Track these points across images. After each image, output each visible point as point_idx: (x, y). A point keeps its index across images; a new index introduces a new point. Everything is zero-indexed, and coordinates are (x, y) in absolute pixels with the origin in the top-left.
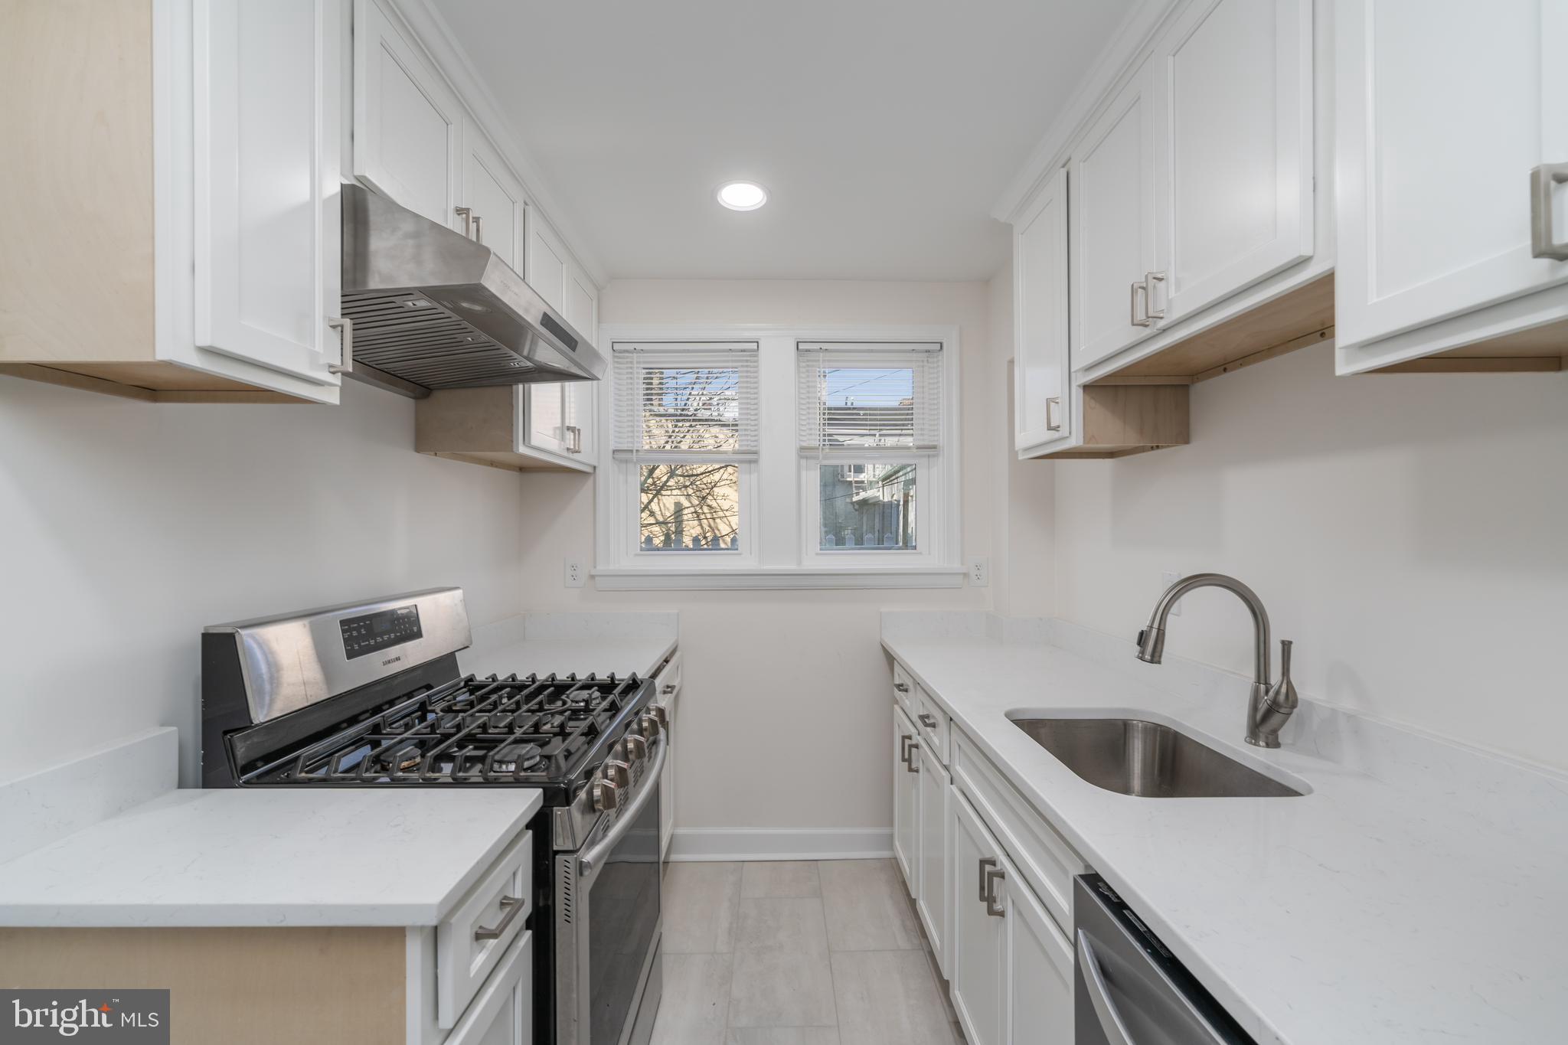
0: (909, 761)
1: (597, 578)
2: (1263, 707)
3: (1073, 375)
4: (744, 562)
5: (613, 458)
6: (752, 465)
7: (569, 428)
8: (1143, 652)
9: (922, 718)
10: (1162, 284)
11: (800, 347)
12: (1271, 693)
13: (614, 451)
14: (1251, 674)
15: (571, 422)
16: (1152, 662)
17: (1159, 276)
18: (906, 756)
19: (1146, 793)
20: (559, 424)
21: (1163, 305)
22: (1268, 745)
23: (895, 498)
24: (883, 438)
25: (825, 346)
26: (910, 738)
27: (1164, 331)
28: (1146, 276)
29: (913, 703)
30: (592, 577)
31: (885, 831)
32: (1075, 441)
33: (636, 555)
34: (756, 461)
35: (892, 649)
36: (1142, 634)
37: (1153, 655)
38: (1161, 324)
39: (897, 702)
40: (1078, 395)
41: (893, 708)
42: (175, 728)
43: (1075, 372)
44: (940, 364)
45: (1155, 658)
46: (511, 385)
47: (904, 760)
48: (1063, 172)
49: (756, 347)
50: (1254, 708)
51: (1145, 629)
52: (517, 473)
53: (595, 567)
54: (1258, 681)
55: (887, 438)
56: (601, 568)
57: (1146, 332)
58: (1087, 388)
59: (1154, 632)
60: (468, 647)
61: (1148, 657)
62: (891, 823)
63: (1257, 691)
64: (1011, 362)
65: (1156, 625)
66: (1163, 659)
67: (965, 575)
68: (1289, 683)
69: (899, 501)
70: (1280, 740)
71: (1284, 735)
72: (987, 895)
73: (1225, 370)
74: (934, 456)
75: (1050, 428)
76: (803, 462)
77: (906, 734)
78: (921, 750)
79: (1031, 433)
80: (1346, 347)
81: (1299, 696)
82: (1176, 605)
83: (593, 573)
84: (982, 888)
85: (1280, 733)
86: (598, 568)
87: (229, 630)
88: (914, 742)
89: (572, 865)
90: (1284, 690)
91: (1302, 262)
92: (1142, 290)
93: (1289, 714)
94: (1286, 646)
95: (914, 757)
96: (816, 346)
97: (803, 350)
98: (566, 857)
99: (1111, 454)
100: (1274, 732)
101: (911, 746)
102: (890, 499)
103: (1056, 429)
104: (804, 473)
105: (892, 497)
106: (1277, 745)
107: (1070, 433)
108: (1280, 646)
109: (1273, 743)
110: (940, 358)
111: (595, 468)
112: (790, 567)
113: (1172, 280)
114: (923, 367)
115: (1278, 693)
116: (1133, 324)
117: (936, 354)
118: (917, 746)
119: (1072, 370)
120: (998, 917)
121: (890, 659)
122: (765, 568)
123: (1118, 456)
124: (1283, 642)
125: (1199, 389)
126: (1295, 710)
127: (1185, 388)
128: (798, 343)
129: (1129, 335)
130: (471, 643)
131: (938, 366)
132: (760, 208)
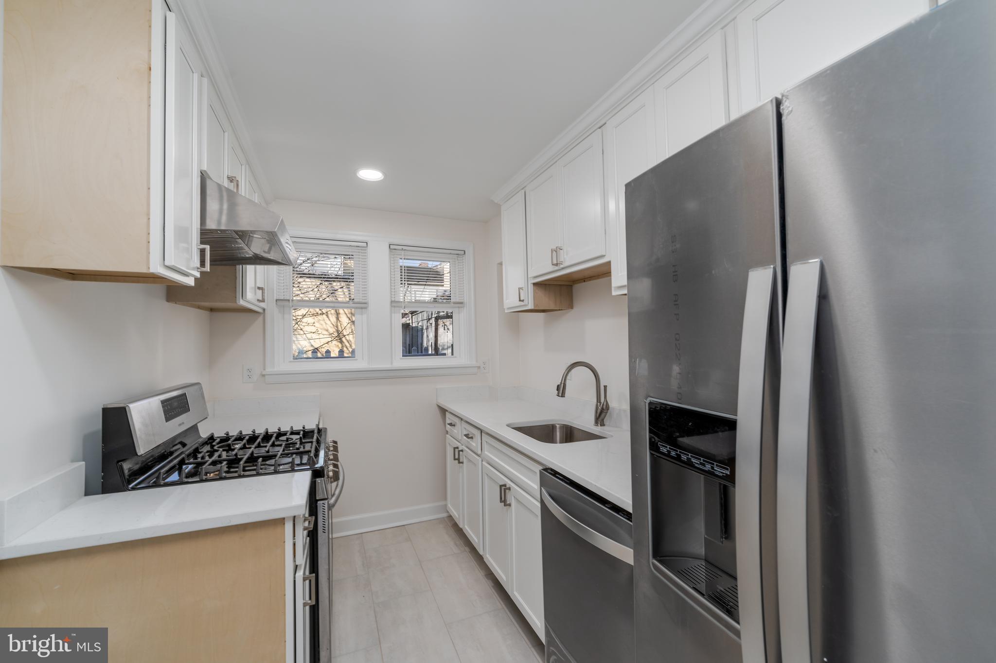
0: (458, 459)
1: (266, 376)
2: (599, 411)
3: (529, 279)
4: (360, 364)
5: (276, 304)
6: (363, 310)
7: (259, 288)
8: (558, 393)
9: (467, 436)
10: (562, 251)
11: (391, 247)
12: (601, 406)
13: (276, 300)
14: (595, 400)
15: (259, 285)
16: (562, 397)
17: (561, 248)
18: (457, 457)
19: (561, 442)
20: (254, 286)
21: (562, 259)
22: (601, 426)
23: (420, 324)
24: (410, 286)
25: (404, 248)
26: (457, 448)
27: (563, 268)
28: (557, 247)
29: (459, 431)
30: (264, 376)
31: (442, 503)
32: (530, 306)
33: (290, 362)
34: (366, 308)
35: (445, 406)
36: (558, 386)
37: (562, 394)
38: (562, 266)
39: (447, 433)
40: (531, 287)
41: (446, 436)
42: (84, 463)
43: (530, 278)
44: (464, 261)
45: (563, 396)
46: (235, 265)
47: (455, 459)
48: (523, 191)
49: (366, 246)
50: (596, 412)
51: (559, 384)
52: (208, 312)
53: (265, 370)
54: (597, 402)
55: (412, 286)
56: (269, 370)
57: (556, 268)
58: (534, 284)
59: (562, 385)
60: (206, 418)
61: (560, 395)
62: (445, 499)
63: (597, 405)
64: (501, 264)
65: (563, 382)
66: (566, 395)
67: (479, 367)
68: (607, 401)
69: (422, 326)
70: (605, 423)
71: (606, 421)
72: (504, 501)
73: (584, 281)
74: (461, 307)
75: (520, 300)
76: (393, 308)
77: (456, 446)
78: (464, 452)
79: (511, 301)
80: (615, 287)
81: (610, 406)
82: (570, 373)
83: (264, 373)
84: (501, 498)
85: (605, 420)
86: (267, 370)
87: (122, 405)
88: (460, 449)
89: (326, 506)
90: (605, 404)
91: (602, 256)
92: (556, 251)
93: (607, 412)
94: (605, 387)
95: (461, 457)
96: (400, 247)
97: (392, 249)
98: (322, 502)
99: (543, 311)
100: (603, 420)
101: (459, 451)
102: (417, 325)
103: (523, 301)
104: (393, 315)
105: (418, 324)
106: (604, 425)
107: (528, 303)
108: (603, 387)
109: (603, 425)
110: (464, 258)
111: (264, 310)
112: (386, 366)
113: (565, 251)
114: (455, 261)
115: (603, 405)
116: (552, 265)
117: (461, 256)
118: (462, 451)
119: (529, 276)
120: (508, 507)
121: (443, 411)
122: (373, 367)
123: (548, 312)
124: (604, 386)
125: (577, 287)
126: (609, 411)
127: (571, 286)
128: (390, 245)
129: (551, 268)
130: (208, 416)
131: (463, 262)
132: (381, 180)
